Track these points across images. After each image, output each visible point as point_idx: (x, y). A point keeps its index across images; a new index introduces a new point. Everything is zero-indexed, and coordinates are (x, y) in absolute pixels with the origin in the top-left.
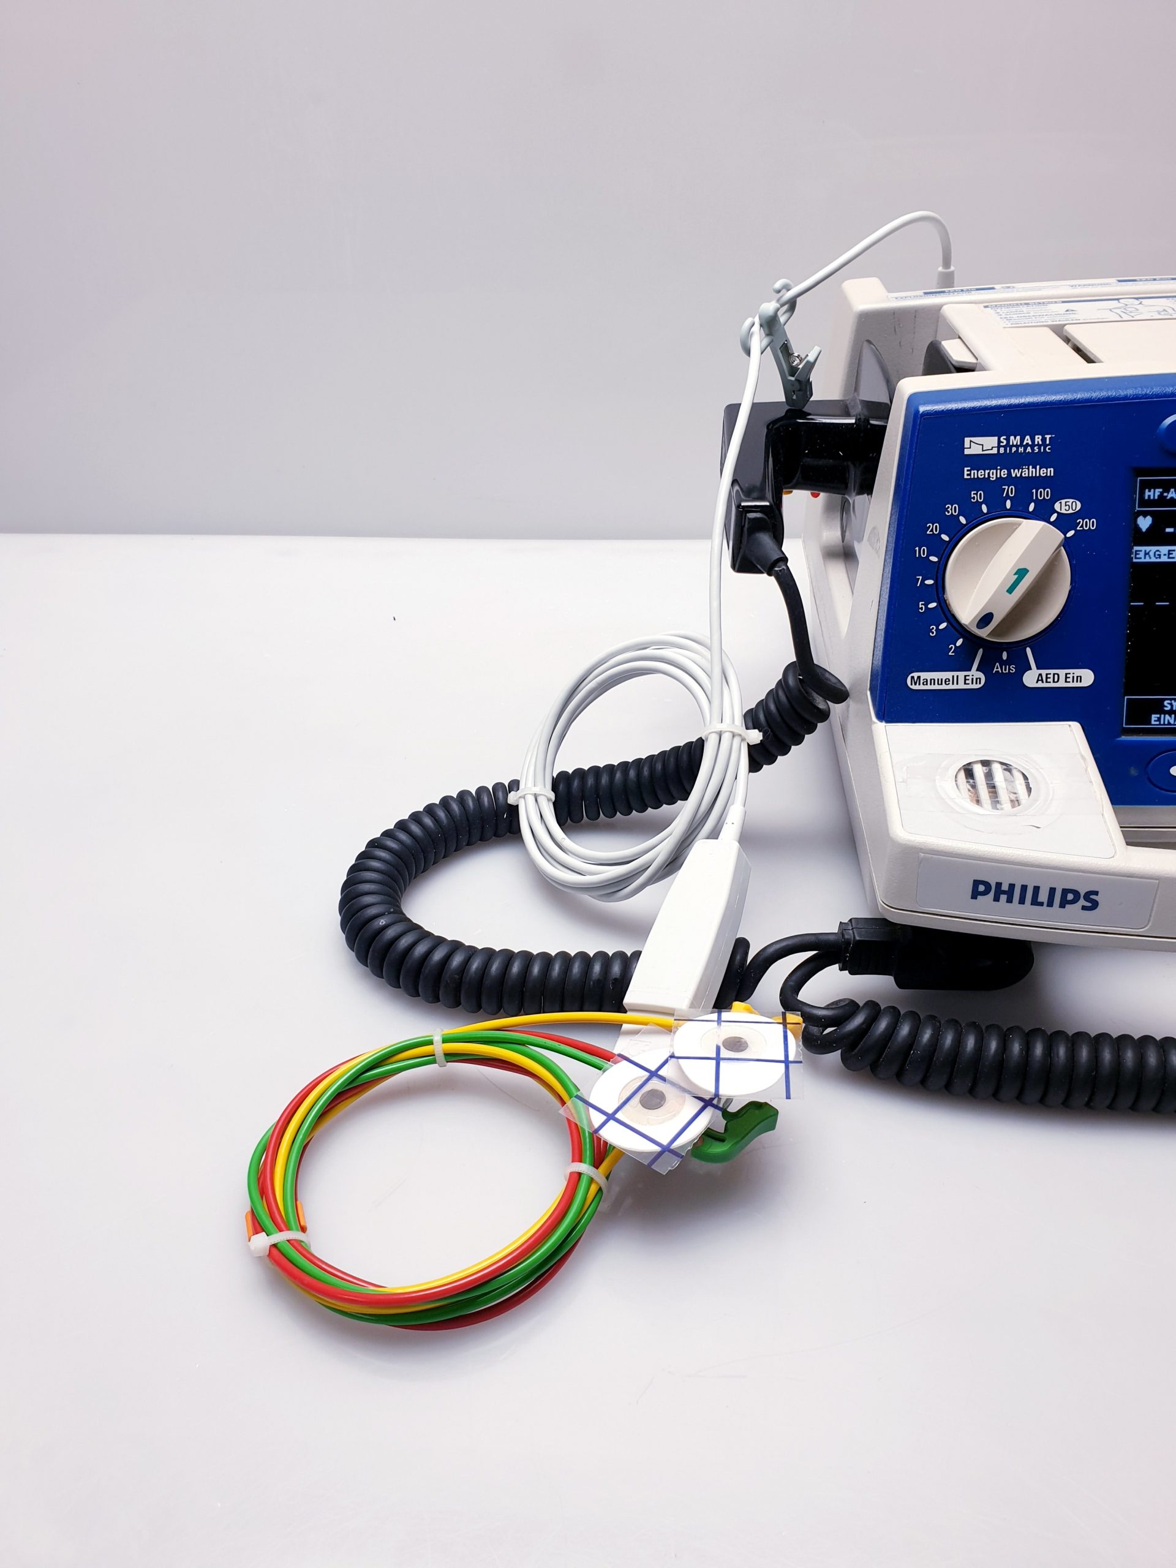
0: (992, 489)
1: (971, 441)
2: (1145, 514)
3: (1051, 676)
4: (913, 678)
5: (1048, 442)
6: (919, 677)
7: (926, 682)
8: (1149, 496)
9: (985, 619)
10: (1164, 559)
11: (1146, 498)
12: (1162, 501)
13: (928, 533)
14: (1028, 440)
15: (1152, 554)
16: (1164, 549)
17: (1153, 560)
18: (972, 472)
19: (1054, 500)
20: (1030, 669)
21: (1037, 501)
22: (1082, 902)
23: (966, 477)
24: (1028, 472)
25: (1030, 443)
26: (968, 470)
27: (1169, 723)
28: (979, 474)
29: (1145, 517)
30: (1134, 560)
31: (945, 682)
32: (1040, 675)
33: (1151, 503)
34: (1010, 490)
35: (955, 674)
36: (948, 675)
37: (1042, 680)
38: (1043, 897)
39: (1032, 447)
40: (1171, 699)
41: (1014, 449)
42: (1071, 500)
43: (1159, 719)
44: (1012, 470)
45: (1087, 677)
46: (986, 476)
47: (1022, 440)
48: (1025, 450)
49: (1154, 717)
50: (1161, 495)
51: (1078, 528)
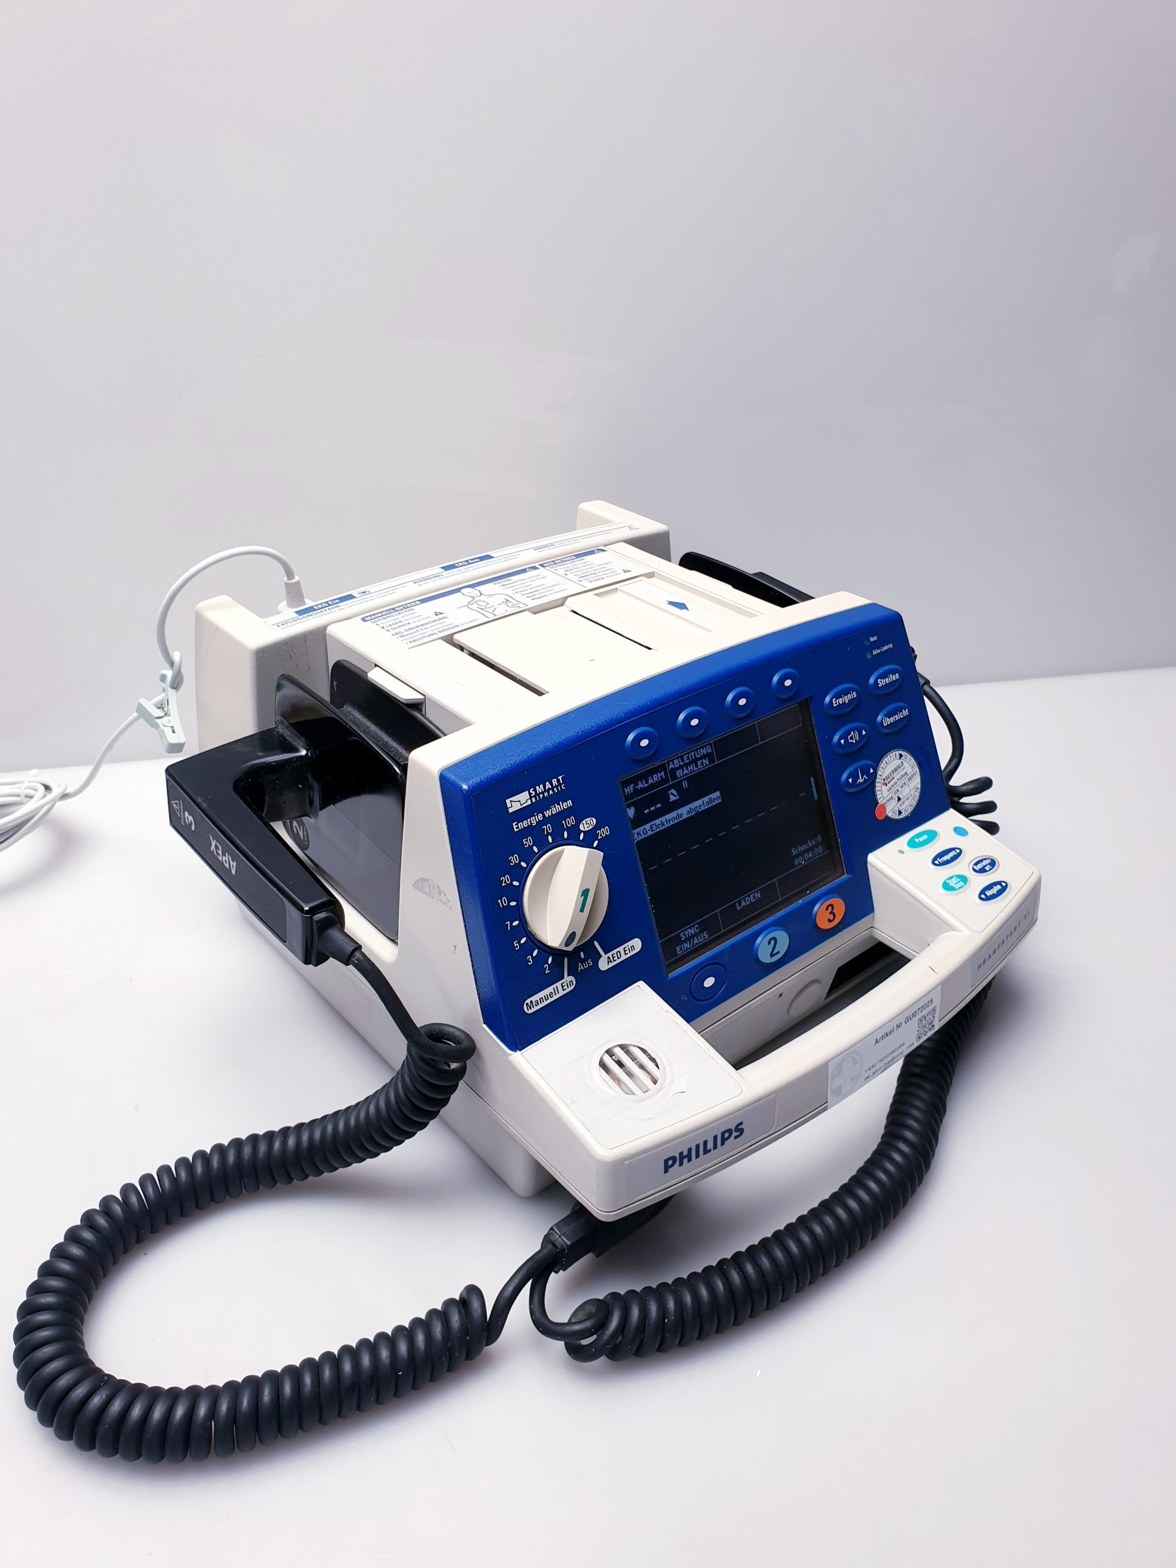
0: (537, 833)
1: (511, 801)
2: (629, 806)
3: (615, 955)
4: (527, 1004)
5: (561, 782)
6: (531, 1002)
7: (537, 1003)
8: (628, 792)
9: (571, 937)
10: (650, 833)
11: (626, 794)
12: (637, 792)
13: (503, 885)
15: (642, 833)
16: (647, 826)
17: (644, 836)
18: (519, 824)
19: (578, 822)
21: (568, 829)
23: (516, 830)
24: (556, 809)
25: (550, 787)
26: (516, 825)
27: (688, 949)
28: (524, 824)
29: (630, 808)
30: (634, 842)
31: (550, 995)
32: (609, 958)
33: (630, 796)
34: (548, 828)
35: (554, 986)
36: (550, 989)
37: (611, 961)
39: (552, 789)
40: (683, 932)
41: (541, 796)
42: (589, 819)
43: (681, 949)
44: (545, 812)
45: (636, 944)
46: (529, 824)
48: (549, 793)
49: (678, 949)
50: (635, 789)
51: (599, 838)
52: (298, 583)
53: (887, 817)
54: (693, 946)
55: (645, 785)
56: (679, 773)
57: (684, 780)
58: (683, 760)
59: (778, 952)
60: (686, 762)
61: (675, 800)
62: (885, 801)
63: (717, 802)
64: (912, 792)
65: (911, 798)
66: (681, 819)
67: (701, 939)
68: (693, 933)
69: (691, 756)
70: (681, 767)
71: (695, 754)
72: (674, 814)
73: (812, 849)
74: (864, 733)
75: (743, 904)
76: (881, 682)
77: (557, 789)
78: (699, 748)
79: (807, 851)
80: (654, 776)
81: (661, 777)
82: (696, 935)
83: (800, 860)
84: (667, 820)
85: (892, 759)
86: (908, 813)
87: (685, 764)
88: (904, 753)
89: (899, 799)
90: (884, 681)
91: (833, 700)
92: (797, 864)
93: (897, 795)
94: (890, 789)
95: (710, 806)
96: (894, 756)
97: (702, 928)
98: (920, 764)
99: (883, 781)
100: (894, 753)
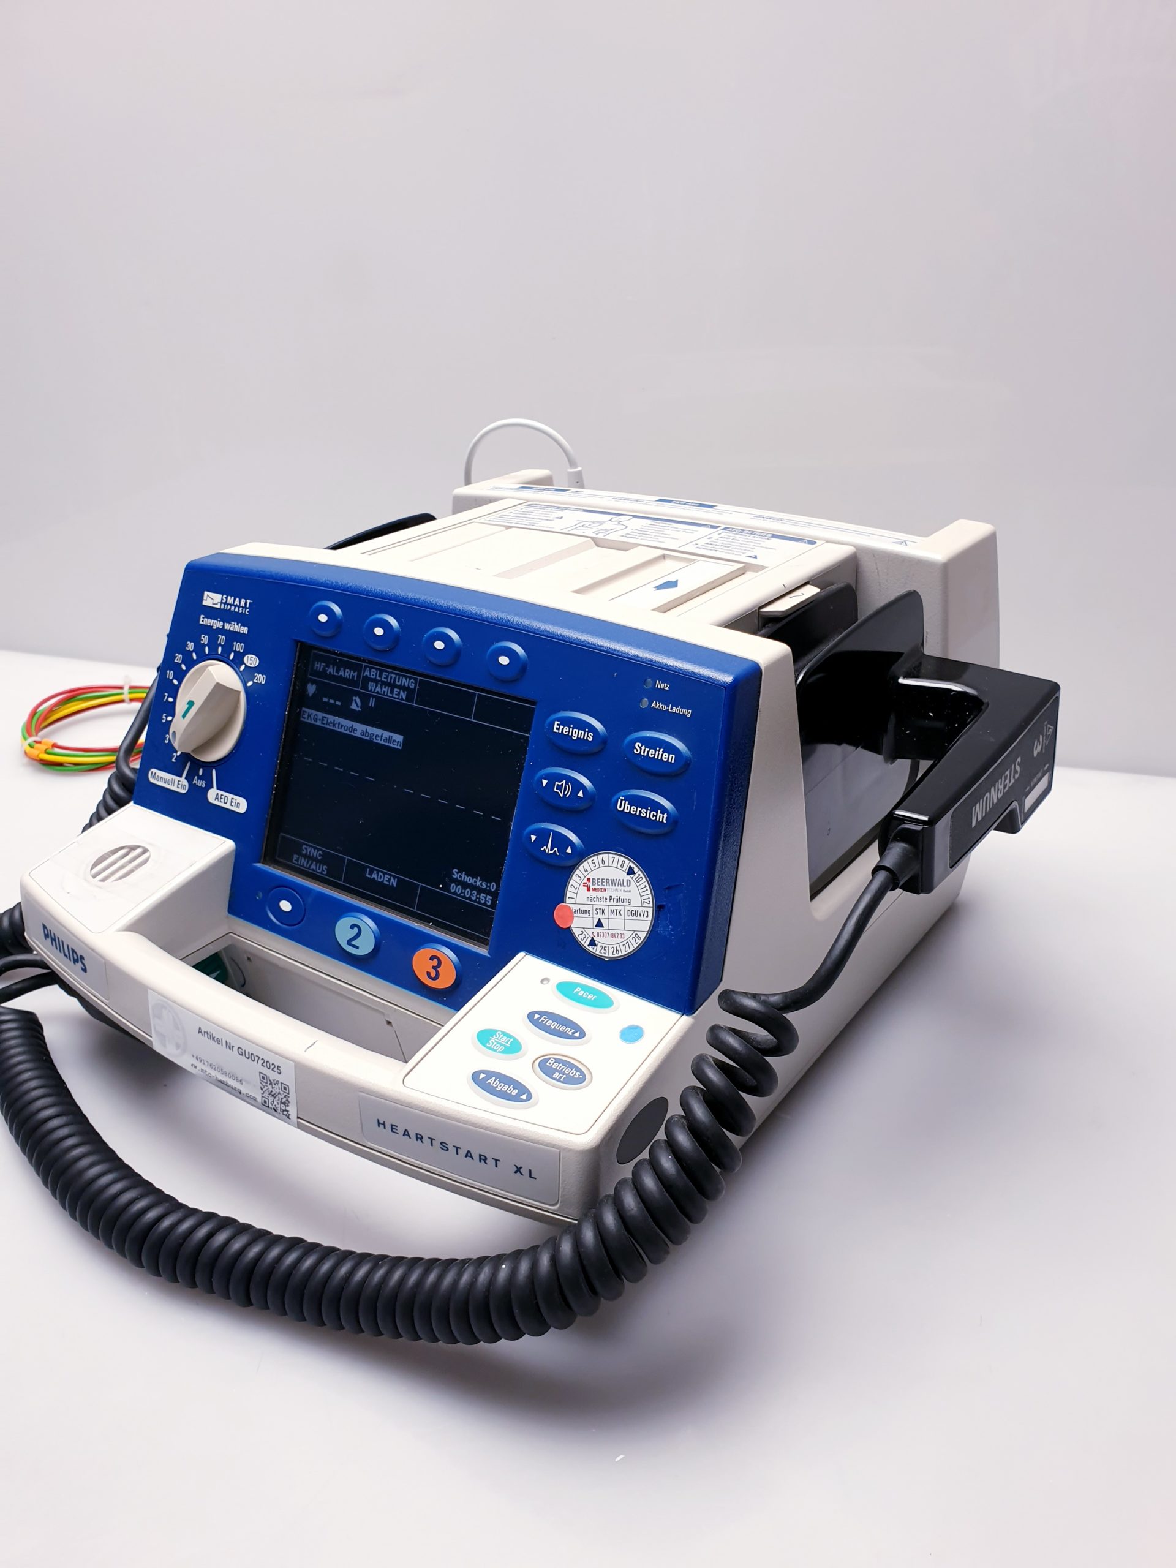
0: (213, 637)
1: (208, 595)
2: (313, 682)
3: (223, 797)
4: (152, 772)
5: (248, 606)
6: (154, 774)
7: (158, 778)
10: (319, 723)
11: (316, 668)
12: (323, 674)
13: (175, 661)
15: (312, 717)
16: (319, 715)
17: (313, 722)
18: (205, 619)
19: (246, 652)
20: (213, 787)
21: (235, 652)
23: (200, 622)
24: (234, 627)
26: (202, 618)
27: (303, 866)
28: (208, 622)
29: (312, 684)
30: (302, 719)
31: (168, 781)
32: (218, 794)
33: (317, 673)
34: (222, 639)
35: (174, 777)
36: (170, 777)
37: (218, 799)
40: (307, 845)
42: (254, 657)
43: (298, 859)
44: (225, 624)
45: (243, 806)
46: (211, 625)
49: (295, 856)
50: (324, 669)
51: (255, 681)
53: (569, 930)
54: (309, 868)
55: (335, 674)
56: (371, 686)
57: (373, 696)
58: (380, 675)
59: (357, 947)
60: (383, 680)
61: (356, 711)
62: (576, 907)
63: (395, 746)
64: (627, 934)
65: (620, 940)
66: (352, 734)
67: (319, 868)
68: (315, 855)
69: (391, 677)
70: (377, 682)
71: (395, 678)
72: (349, 723)
73: (480, 890)
74: (581, 794)
75: (374, 876)
76: (640, 748)
78: (403, 676)
79: (470, 887)
80: (347, 670)
81: (353, 677)
82: (317, 860)
83: (458, 889)
84: (339, 724)
85: (615, 864)
86: (607, 955)
87: (381, 681)
88: (640, 872)
89: (599, 924)
90: (647, 750)
91: (556, 722)
92: (453, 891)
93: (599, 916)
94: (592, 899)
95: (387, 744)
96: (620, 863)
97: (325, 860)
98: (659, 908)
99: (585, 881)
100: (622, 859)
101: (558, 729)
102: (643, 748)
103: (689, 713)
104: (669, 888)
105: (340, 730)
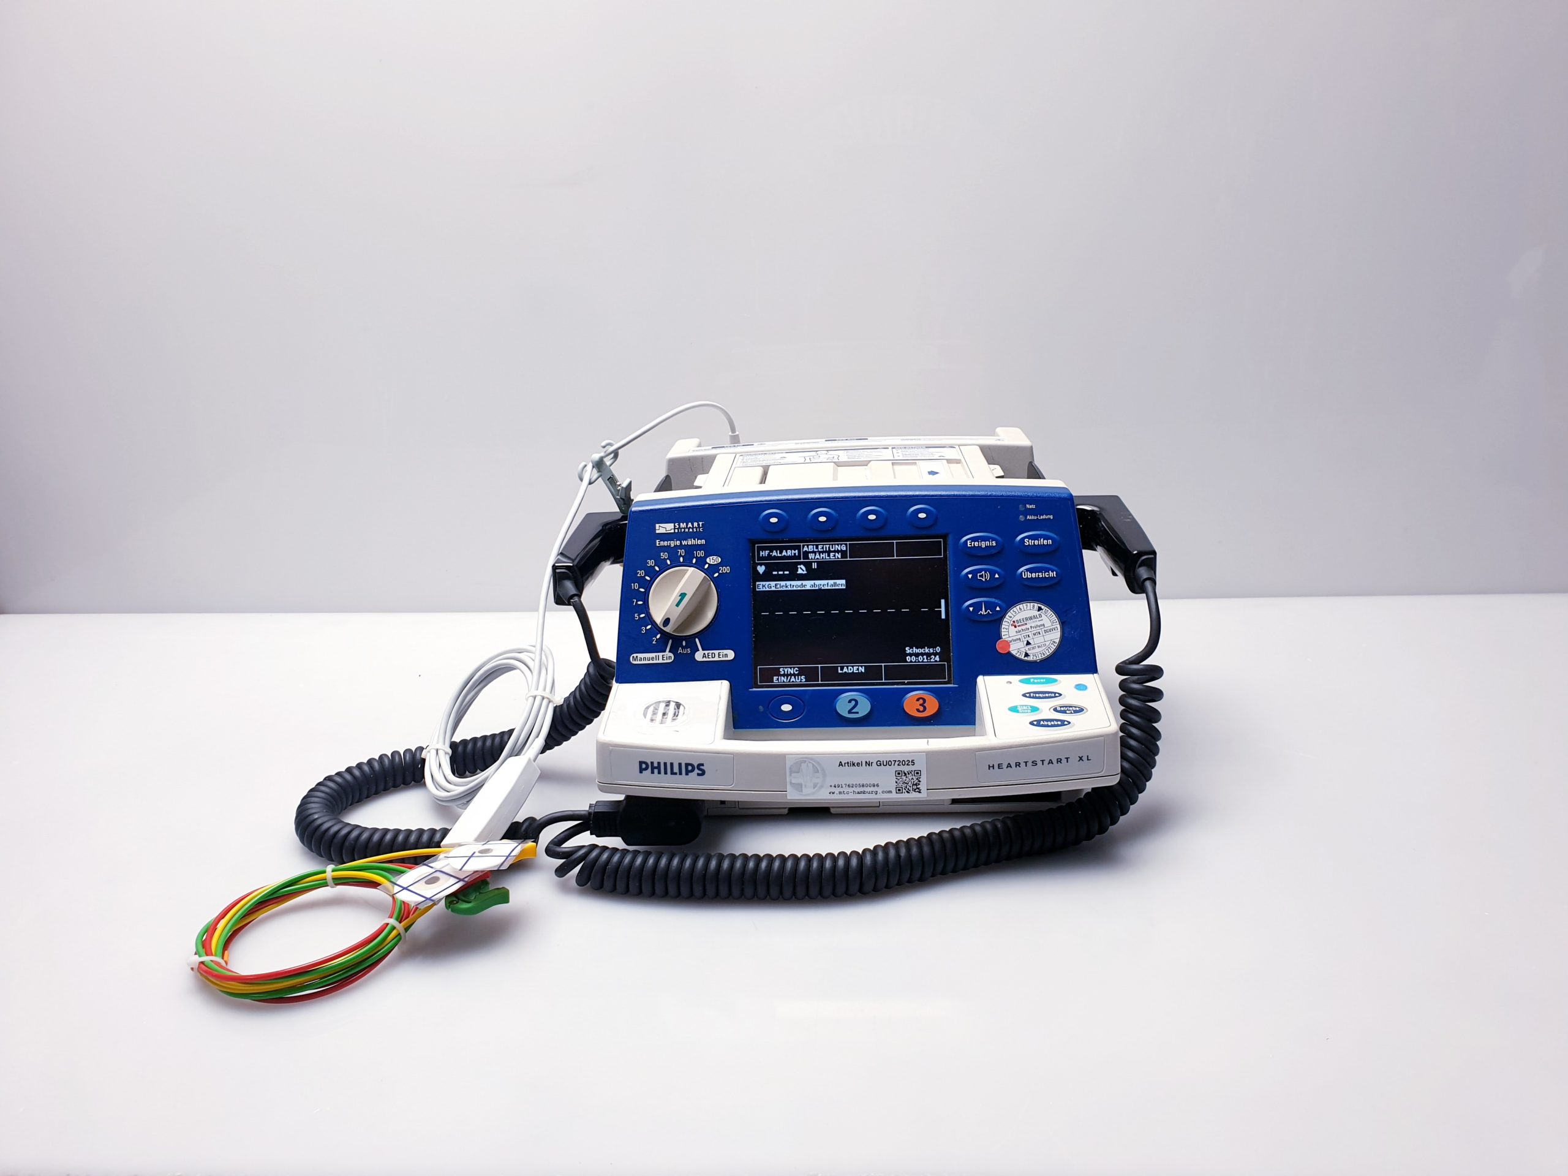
0: (672, 552)
2: (761, 565)
3: (710, 654)
4: (633, 657)
6: (637, 657)
7: (641, 659)
8: (763, 555)
9: (667, 622)
10: (773, 589)
11: (761, 555)
12: (769, 557)
13: (639, 575)
14: (690, 525)
15: (766, 586)
16: (773, 583)
17: (768, 589)
19: (706, 556)
20: (699, 650)
21: (697, 558)
22: (697, 771)
23: (657, 545)
24: (691, 542)
25: (691, 526)
26: (658, 542)
27: (784, 682)
28: (665, 543)
29: (761, 566)
30: (757, 590)
31: (652, 659)
32: (704, 654)
33: (763, 558)
34: (682, 552)
35: (657, 654)
36: (653, 655)
37: (706, 657)
38: (676, 769)
39: (693, 528)
40: (783, 668)
41: (683, 530)
42: (715, 557)
43: (778, 679)
44: (682, 541)
45: (730, 655)
46: (669, 545)
47: (687, 525)
48: (689, 530)
49: (775, 678)
50: (769, 554)
51: (720, 572)
52: (738, 435)
53: (1009, 653)
54: (789, 682)
55: (779, 555)
56: (811, 556)
57: (814, 562)
58: (817, 548)
59: (857, 713)
60: (820, 550)
61: (802, 574)
62: (1010, 639)
63: (841, 587)
64: (1047, 643)
65: (1044, 648)
66: (803, 588)
67: (798, 679)
68: (792, 673)
69: (826, 547)
70: (815, 553)
71: (829, 548)
72: (799, 583)
73: (928, 655)
74: (997, 576)
75: (845, 670)
76: (1028, 541)
77: (696, 530)
78: (835, 544)
79: (922, 654)
80: (788, 551)
81: (795, 554)
82: (794, 675)
83: (914, 658)
84: (791, 585)
85: (1029, 608)
86: (1038, 658)
87: (818, 551)
88: (1046, 608)
89: (1028, 643)
90: (1033, 541)
91: (968, 541)
92: (909, 661)
93: (1026, 639)
94: (1019, 632)
95: (833, 588)
96: (1032, 606)
97: (801, 672)
98: (1063, 624)
99: (1012, 623)
100: (1032, 604)
101: (971, 544)
102: (1030, 541)
103: (1051, 517)
104: (1066, 611)
105: (792, 589)
